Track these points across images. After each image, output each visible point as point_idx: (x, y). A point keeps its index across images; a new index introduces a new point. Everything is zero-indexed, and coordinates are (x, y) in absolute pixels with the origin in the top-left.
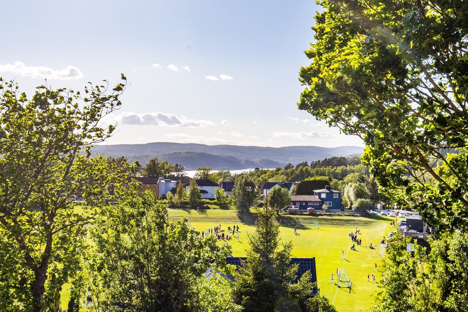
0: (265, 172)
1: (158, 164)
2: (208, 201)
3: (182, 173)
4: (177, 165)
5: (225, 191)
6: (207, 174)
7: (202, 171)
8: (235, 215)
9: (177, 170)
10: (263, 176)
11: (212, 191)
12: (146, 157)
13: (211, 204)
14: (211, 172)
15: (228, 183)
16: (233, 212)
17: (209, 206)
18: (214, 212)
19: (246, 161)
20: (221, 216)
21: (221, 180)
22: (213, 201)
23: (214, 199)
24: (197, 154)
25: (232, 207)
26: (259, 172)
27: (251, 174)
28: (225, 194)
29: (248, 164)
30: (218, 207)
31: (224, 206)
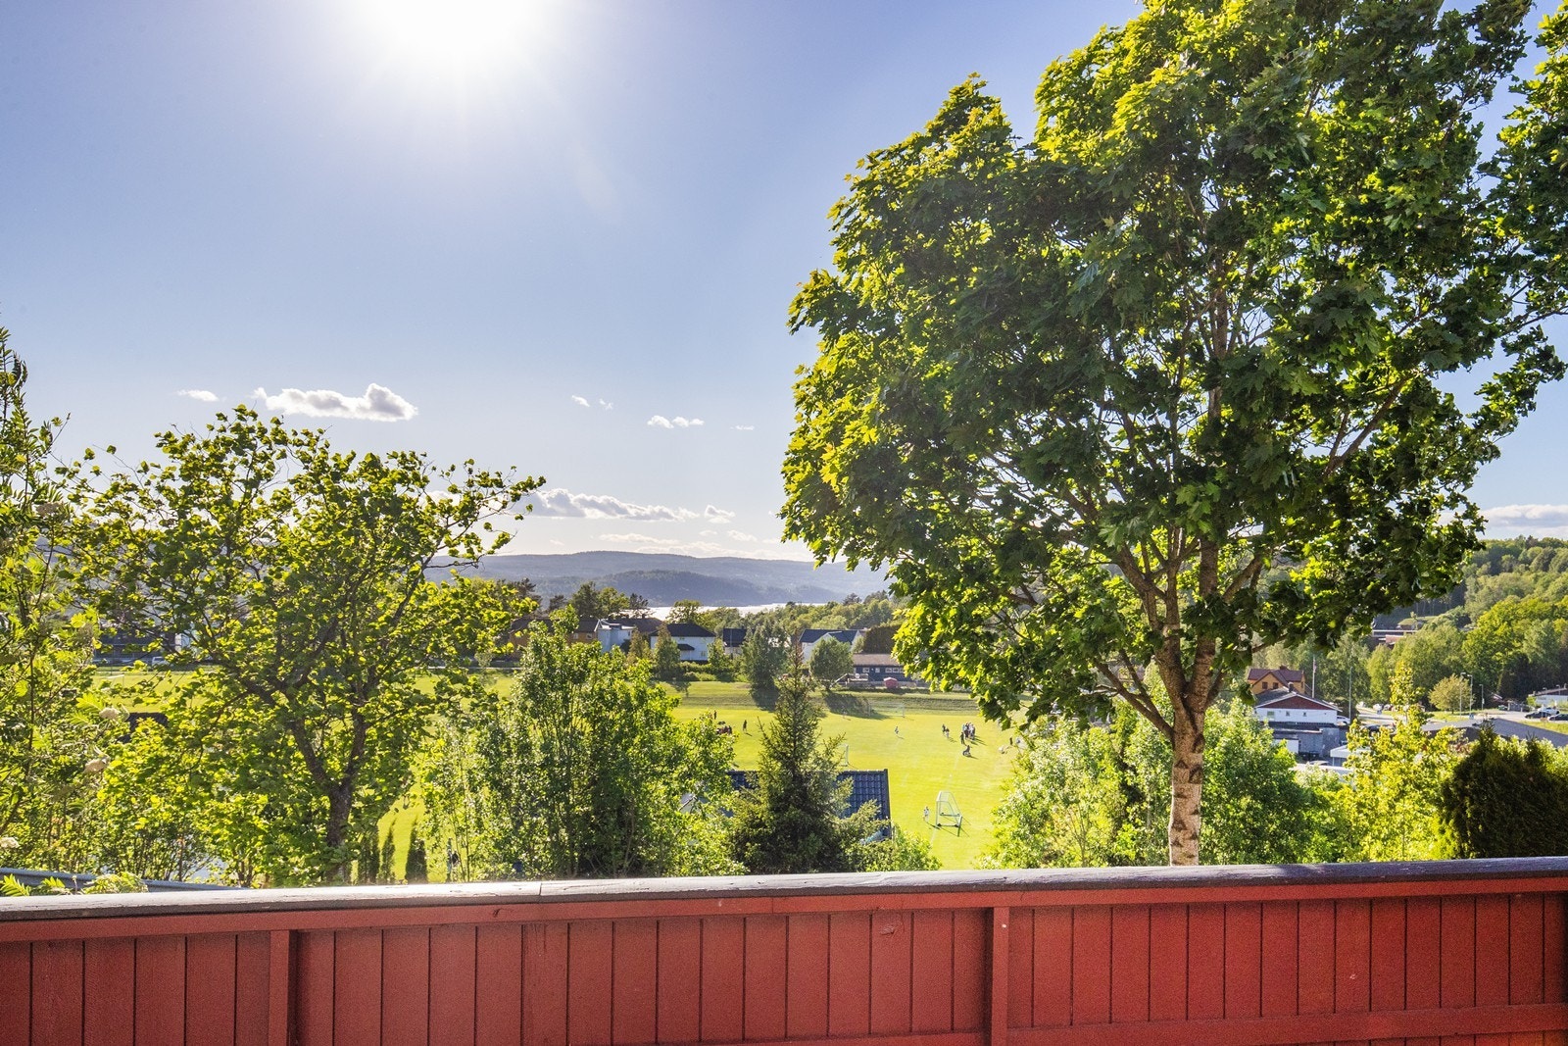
0: (806, 611)
1: (595, 594)
2: (694, 665)
3: (643, 612)
4: (634, 596)
5: (728, 645)
6: (693, 614)
7: (683, 609)
8: (746, 692)
9: (635, 606)
10: (802, 616)
11: (703, 646)
12: (574, 579)
13: (700, 671)
14: (700, 610)
15: (734, 630)
16: (742, 686)
17: (697, 674)
18: (705, 686)
19: (771, 589)
20: (719, 694)
21: (720, 626)
22: (703, 666)
23: (706, 662)
24: (675, 574)
25: (741, 677)
26: (795, 610)
27: (780, 615)
28: (727, 653)
29: (773, 595)
30: (713, 677)
31: (725, 676)
